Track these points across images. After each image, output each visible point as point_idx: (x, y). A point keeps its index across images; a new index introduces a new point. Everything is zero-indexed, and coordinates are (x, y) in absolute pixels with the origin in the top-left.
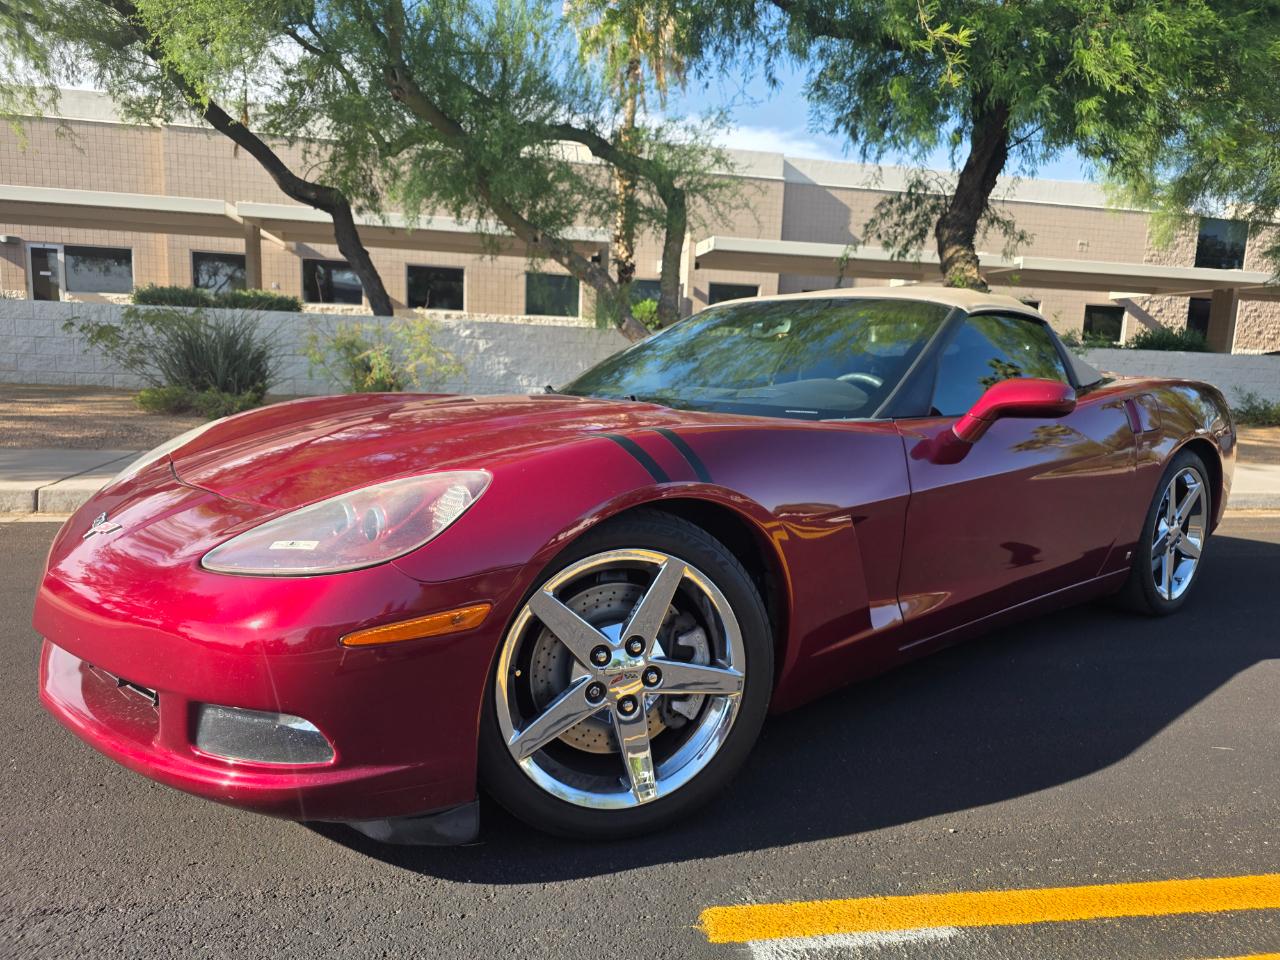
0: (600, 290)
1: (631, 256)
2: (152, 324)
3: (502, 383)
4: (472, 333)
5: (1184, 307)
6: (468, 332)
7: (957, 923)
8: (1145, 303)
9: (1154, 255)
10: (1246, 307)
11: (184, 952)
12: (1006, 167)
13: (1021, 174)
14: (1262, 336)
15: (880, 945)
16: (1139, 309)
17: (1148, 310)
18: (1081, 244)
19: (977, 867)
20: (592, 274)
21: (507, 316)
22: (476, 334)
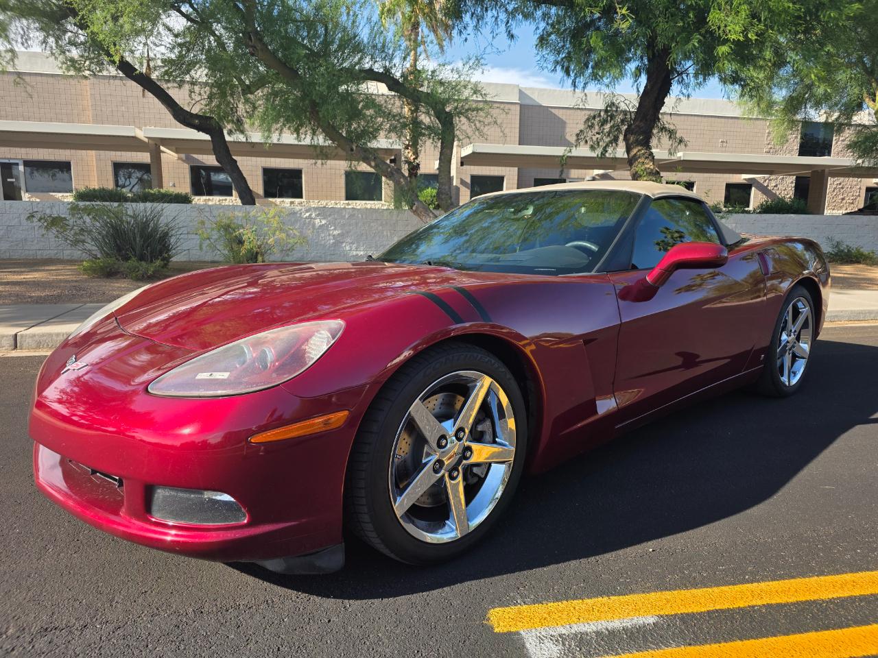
0: (397, 183)
1: (416, 158)
2: (88, 215)
3: (333, 249)
4: (310, 215)
5: (792, 183)
6: (307, 214)
7: (658, 613)
8: (765, 181)
9: (771, 148)
10: (834, 181)
11: (144, 653)
12: (671, 92)
13: (681, 96)
14: (844, 201)
15: (607, 629)
16: (762, 185)
17: (768, 186)
18: (722, 142)
19: (669, 574)
20: (391, 172)
21: (333, 202)
22: (313, 215)
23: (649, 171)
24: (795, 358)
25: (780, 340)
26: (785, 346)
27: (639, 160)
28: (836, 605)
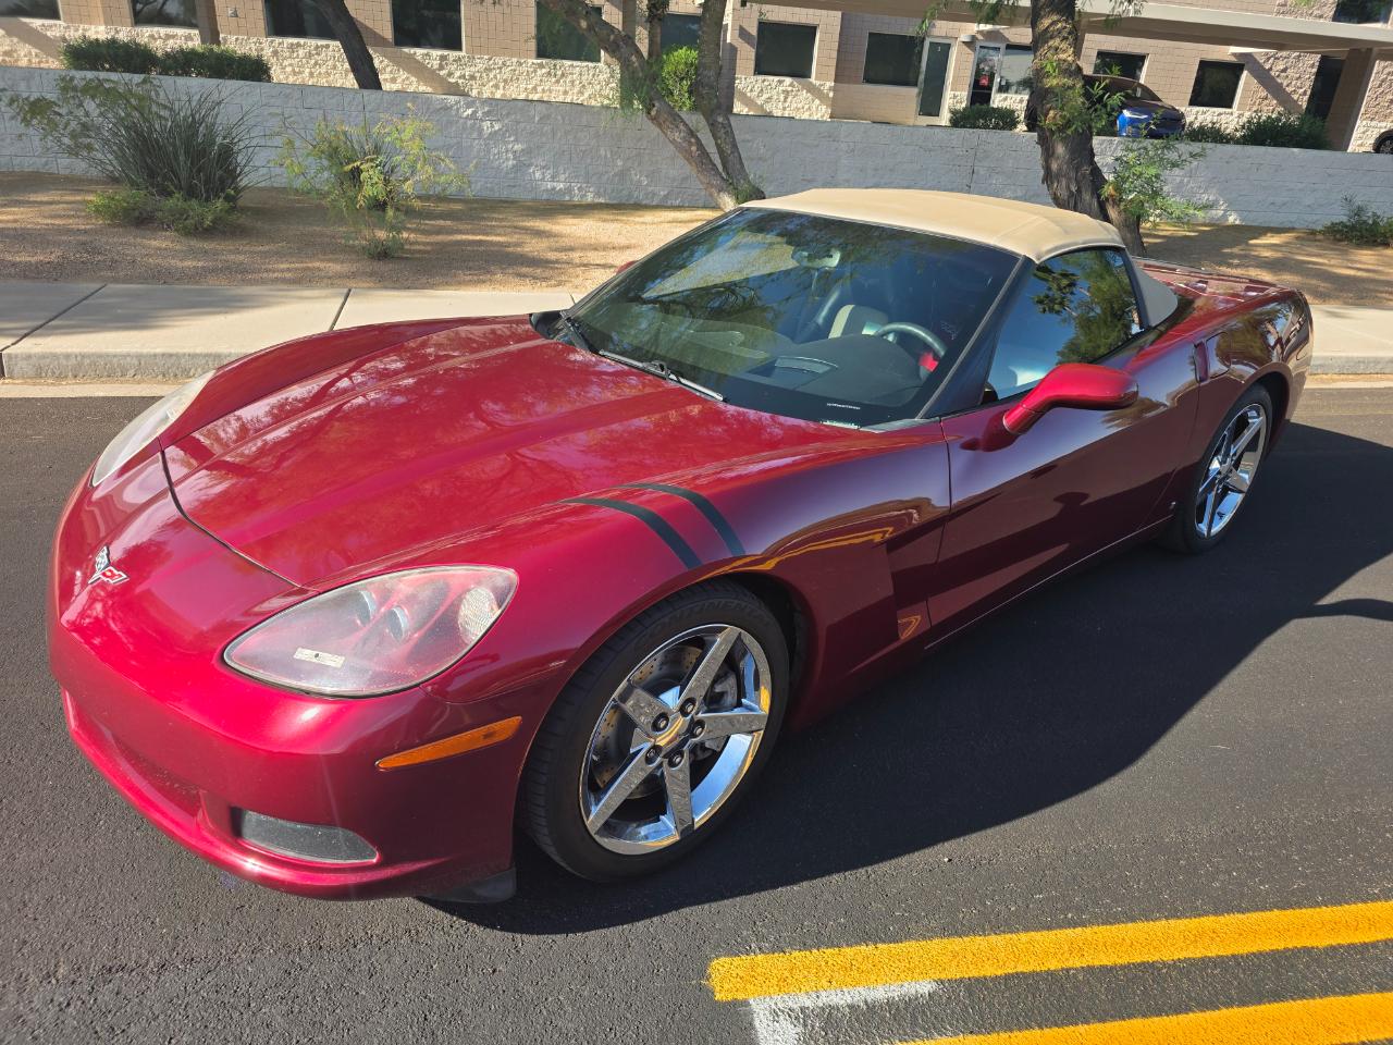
0: (625, 65)
2: (93, 98)
3: (512, 176)
4: (474, 113)
5: (1312, 66)
6: (469, 111)
7: (936, 977)
8: (1269, 59)
10: (1384, 68)
15: (866, 1002)
16: (1260, 67)
17: (1271, 69)
19: (964, 906)
20: (614, 42)
21: (515, 60)
22: (480, 114)
23: (1064, 66)
24: (1226, 490)
25: (1208, 470)
26: (1215, 478)
27: (1051, 43)
28: (1180, 970)
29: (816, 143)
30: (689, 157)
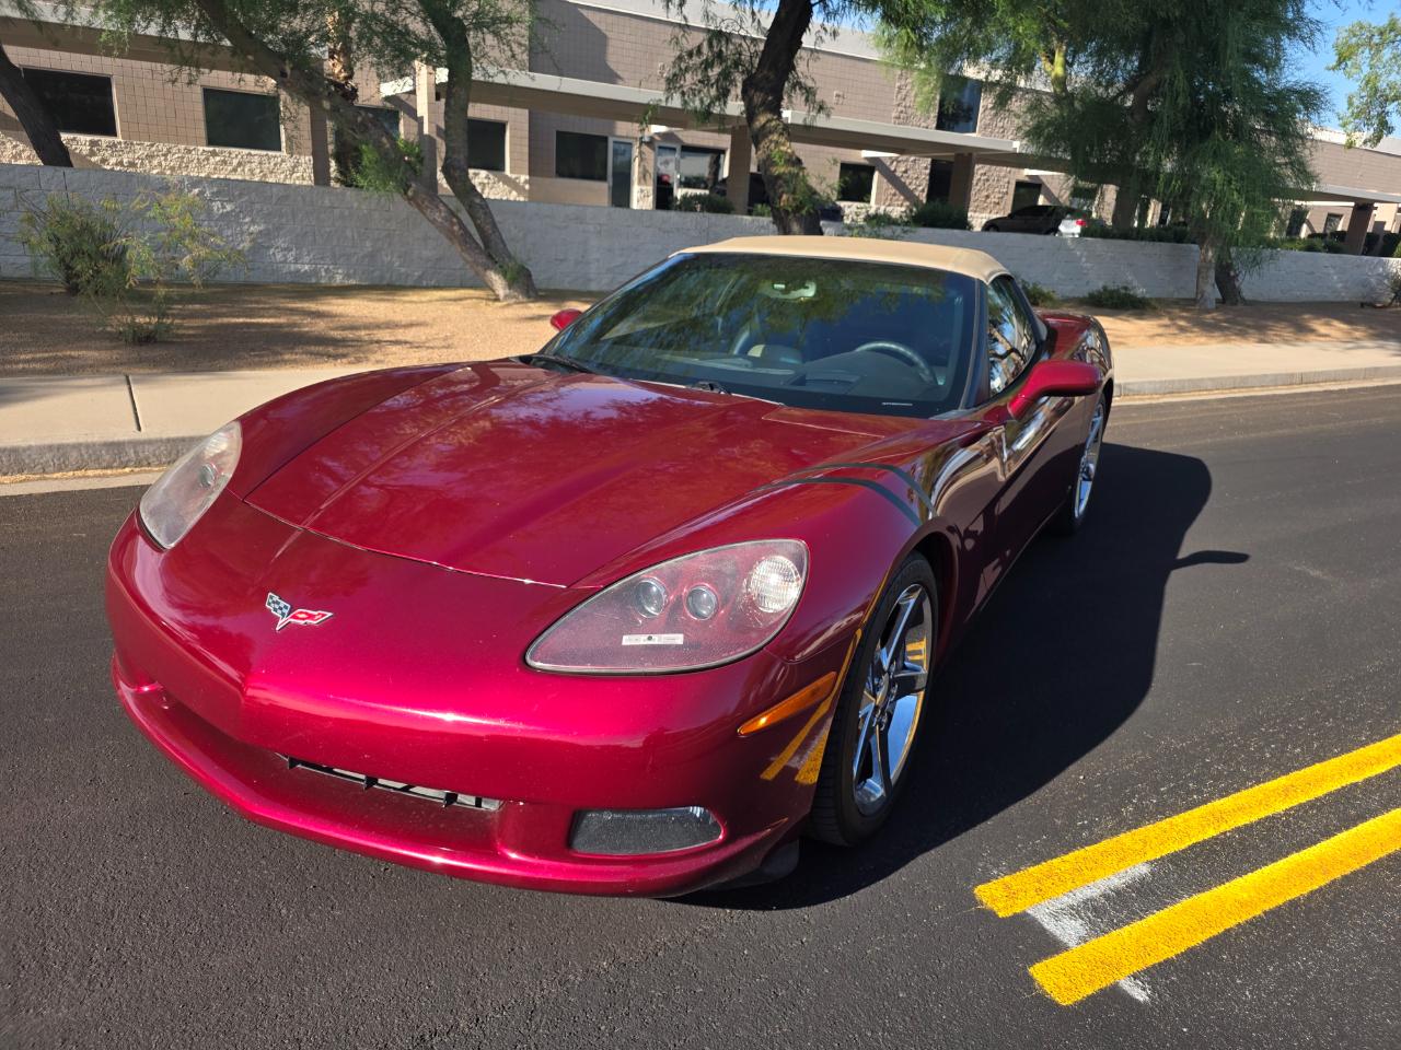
1: (350, 77)
3: (250, 258)
4: (201, 193)
5: (926, 168)
6: (196, 191)
7: (1144, 860)
8: (893, 162)
9: (902, 112)
12: (810, 26)
13: (823, 34)
14: (988, 201)
15: (1111, 889)
16: (888, 169)
17: (895, 170)
18: (838, 96)
19: (1120, 807)
21: (181, 147)
22: (208, 194)
23: (787, 157)
27: (770, 137)
29: (564, 224)
30: (451, 235)
